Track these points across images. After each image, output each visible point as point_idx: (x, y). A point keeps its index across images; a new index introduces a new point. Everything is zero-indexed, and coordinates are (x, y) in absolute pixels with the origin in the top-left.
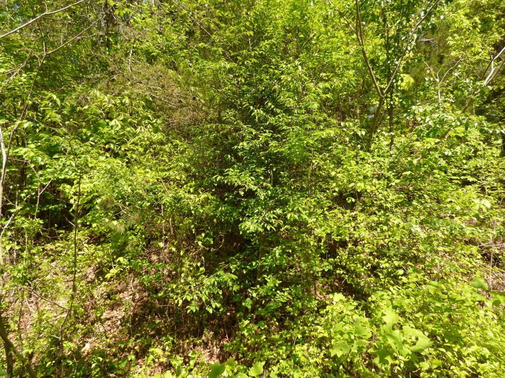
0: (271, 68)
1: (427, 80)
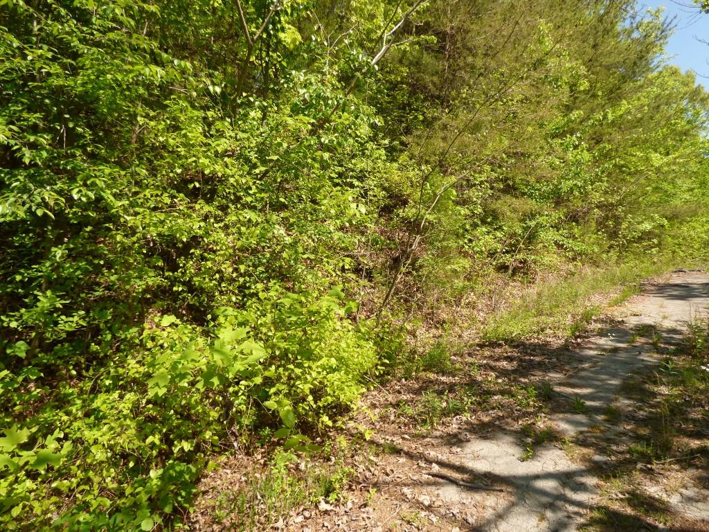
1: (314, 39)
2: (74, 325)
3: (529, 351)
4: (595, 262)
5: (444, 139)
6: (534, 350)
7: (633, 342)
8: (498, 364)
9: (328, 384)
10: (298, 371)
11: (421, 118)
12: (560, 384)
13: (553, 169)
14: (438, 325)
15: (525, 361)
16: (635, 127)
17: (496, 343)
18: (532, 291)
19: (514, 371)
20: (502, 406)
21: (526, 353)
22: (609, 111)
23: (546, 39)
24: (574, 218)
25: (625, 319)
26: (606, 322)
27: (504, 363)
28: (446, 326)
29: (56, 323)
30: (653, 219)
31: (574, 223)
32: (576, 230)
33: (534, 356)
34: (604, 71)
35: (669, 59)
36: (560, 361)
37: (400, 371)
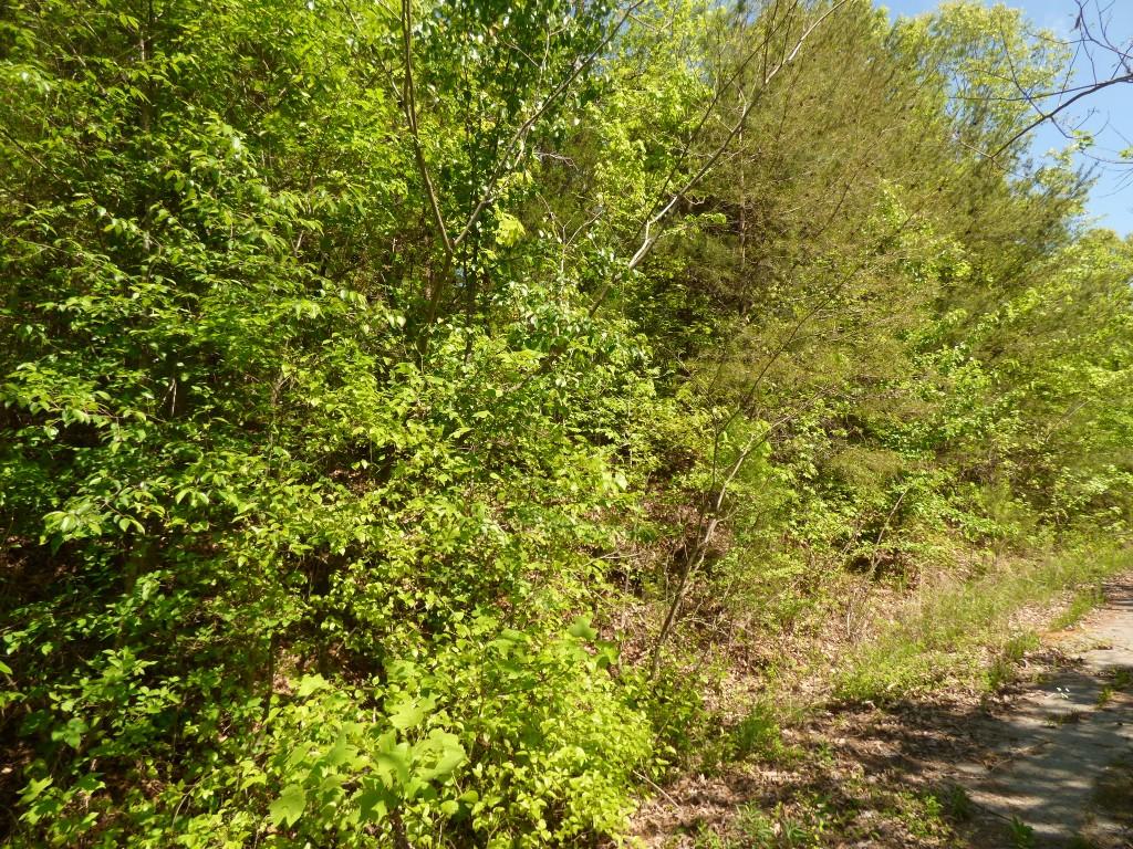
0: (190, 127)
1: (542, 234)
2: (161, 703)
3: (919, 720)
4: (1017, 548)
5: (747, 361)
6: (928, 717)
7: (1105, 701)
8: (866, 745)
9: (573, 794)
10: (520, 773)
11: (708, 330)
12: (983, 788)
13: (928, 401)
14: (757, 669)
15: (914, 739)
16: (1055, 328)
17: (859, 703)
18: (914, 604)
19: (897, 761)
20: (881, 833)
21: (914, 722)
22: (1009, 305)
23: (895, 206)
24: (972, 476)
25: (1083, 656)
26: (1050, 662)
27: (877, 746)
28: (770, 671)
29: (133, 701)
30: (1107, 474)
31: (972, 484)
32: (978, 496)
33: (928, 729)
34: (992, 246)
35: (1095, 221)
36: (977, 741)
37: (696, 760)
